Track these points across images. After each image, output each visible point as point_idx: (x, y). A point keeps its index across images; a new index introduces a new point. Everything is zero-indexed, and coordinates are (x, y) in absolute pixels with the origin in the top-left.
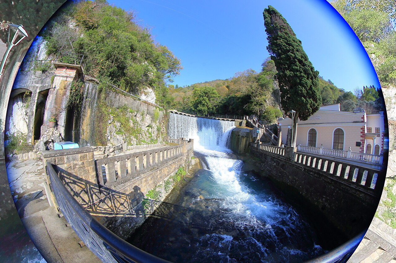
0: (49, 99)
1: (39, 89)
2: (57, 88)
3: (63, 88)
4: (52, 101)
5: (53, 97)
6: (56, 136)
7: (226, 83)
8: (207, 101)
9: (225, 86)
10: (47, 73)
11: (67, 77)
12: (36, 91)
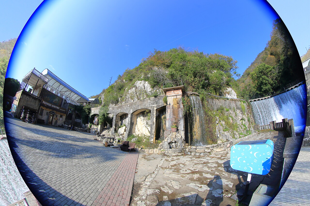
0: (168, 112)
1: (156, 108)
2: (172, 104)
3: (176, 103)
4: (170, 113)
5: (170, 111)
6: (179, 138)
7: (267, 51)
8: (267, 78)
9: (269, 56)
10: (158, 97)
11: (176, 96)
12: (153, 109)
